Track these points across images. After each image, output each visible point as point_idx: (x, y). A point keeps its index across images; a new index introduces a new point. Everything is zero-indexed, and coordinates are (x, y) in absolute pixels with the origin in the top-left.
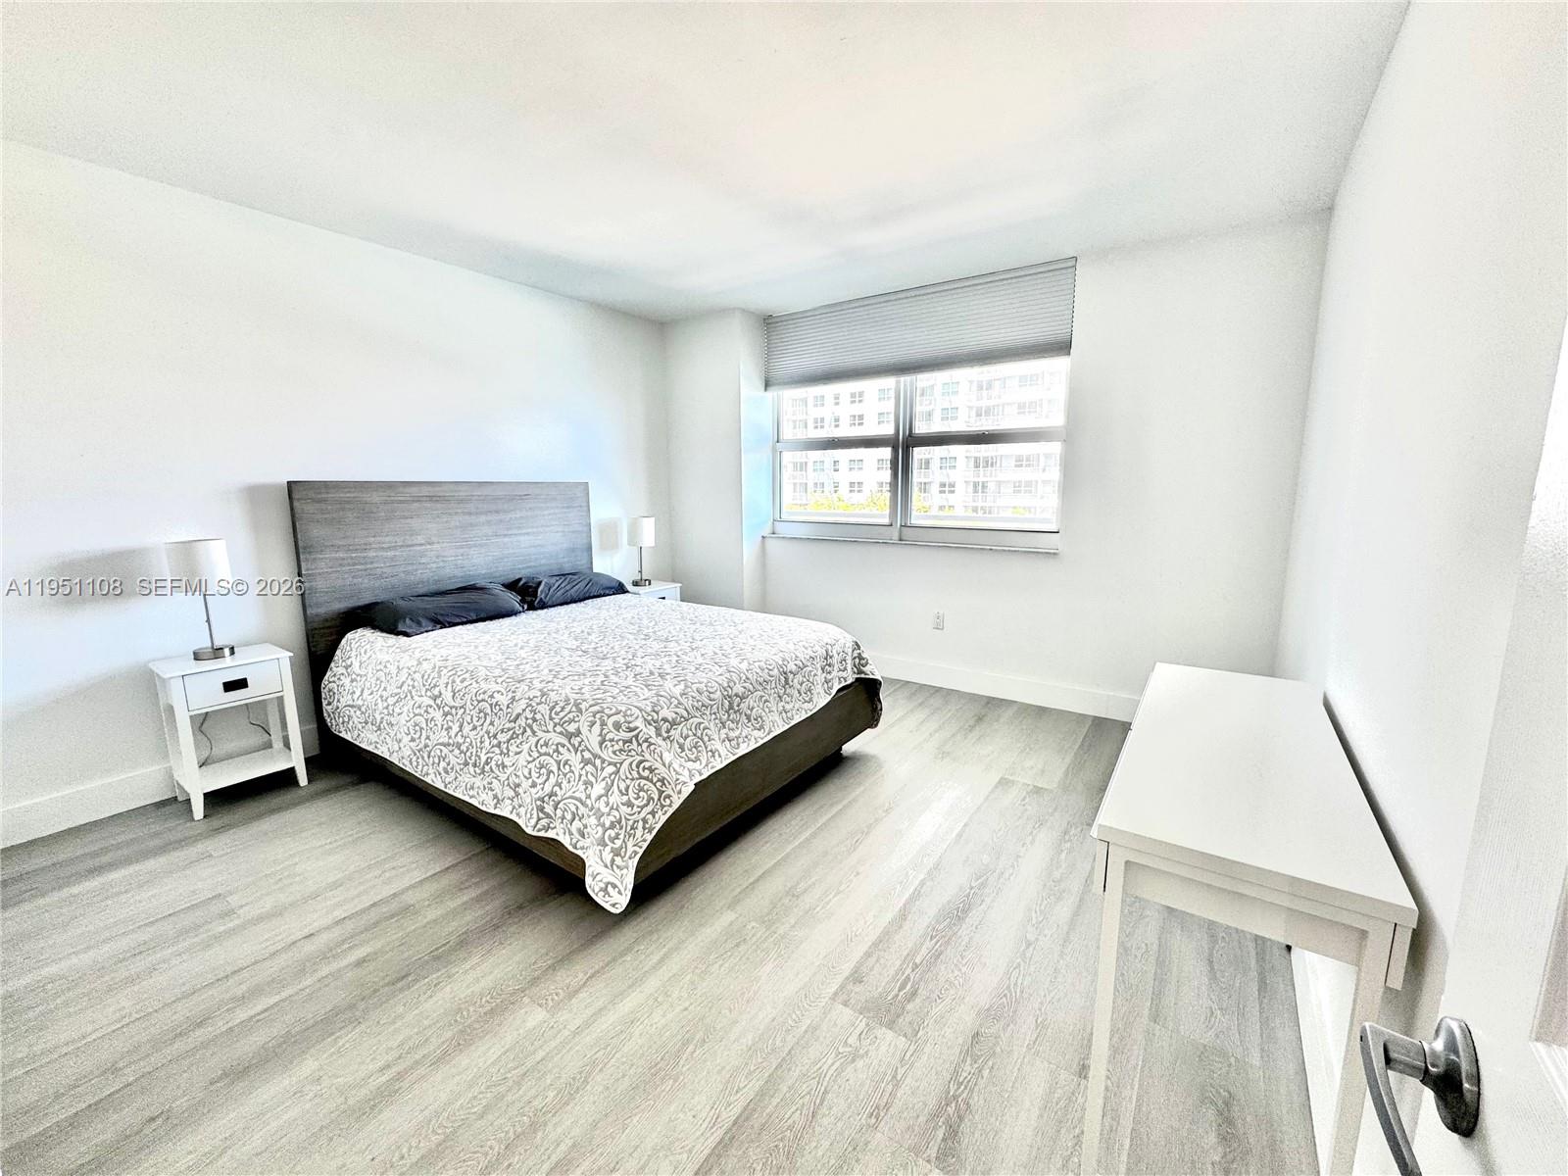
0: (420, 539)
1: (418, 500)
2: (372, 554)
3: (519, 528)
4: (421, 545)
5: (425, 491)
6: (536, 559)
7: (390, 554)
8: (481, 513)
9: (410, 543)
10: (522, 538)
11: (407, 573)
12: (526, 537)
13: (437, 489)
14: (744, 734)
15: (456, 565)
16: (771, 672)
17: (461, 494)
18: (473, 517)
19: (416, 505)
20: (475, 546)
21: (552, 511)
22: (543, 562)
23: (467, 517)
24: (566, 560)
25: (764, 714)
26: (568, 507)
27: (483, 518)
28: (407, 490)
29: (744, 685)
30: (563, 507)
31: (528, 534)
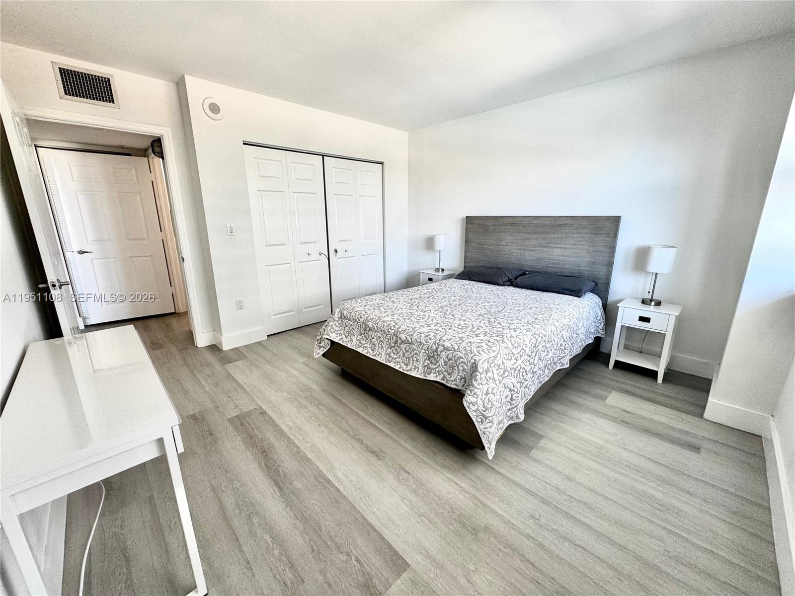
0: (503, 243)
1: (505, 225)
2: (485, 246)
3: (556, 244)
4: (503, 246)
5: (509, 221)
6: (563, 264)
7: (491, 247)
8: (534, 233)
9: (499, 244)
10: (556, 250)
11: (496, 257)
12: (559, 250)
13: (515, 220)
14: (365, 345)
15: (517, 258)
16: (390, 330)
17: (525, 222)
18: (529, 235)
19: (504, 227)
20: (528, 250)
21: (581, 235)
22: (567, 266)
23: (526, 235)
24: (586, 268)
25: (377, 345)
26: (595, 234)
27: (534, 236)
28: (502, 220)
29: (374, 325)
30: (592, 233)
31: (560, 248)
